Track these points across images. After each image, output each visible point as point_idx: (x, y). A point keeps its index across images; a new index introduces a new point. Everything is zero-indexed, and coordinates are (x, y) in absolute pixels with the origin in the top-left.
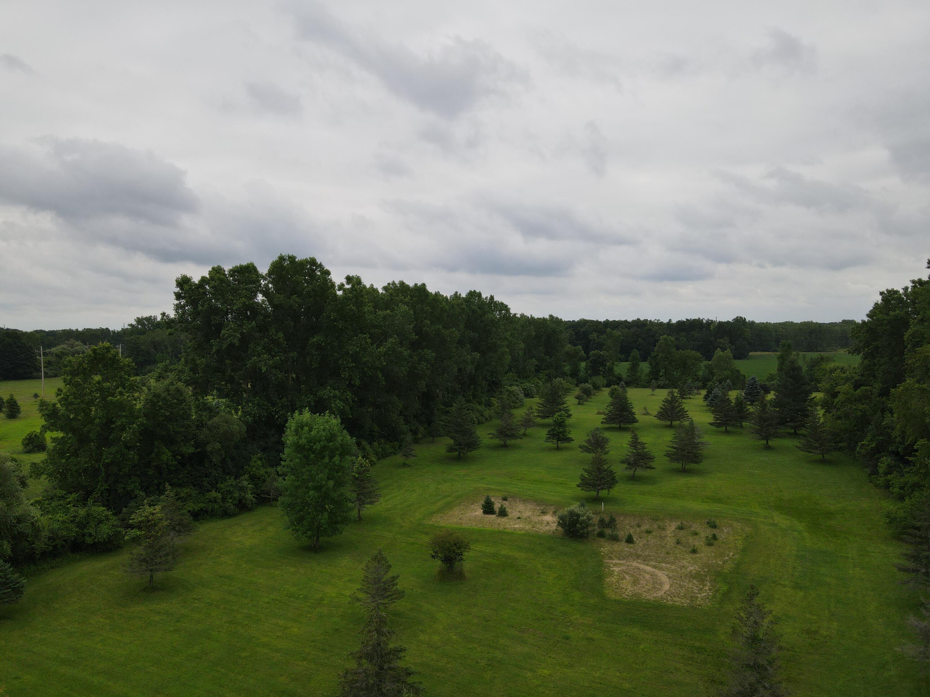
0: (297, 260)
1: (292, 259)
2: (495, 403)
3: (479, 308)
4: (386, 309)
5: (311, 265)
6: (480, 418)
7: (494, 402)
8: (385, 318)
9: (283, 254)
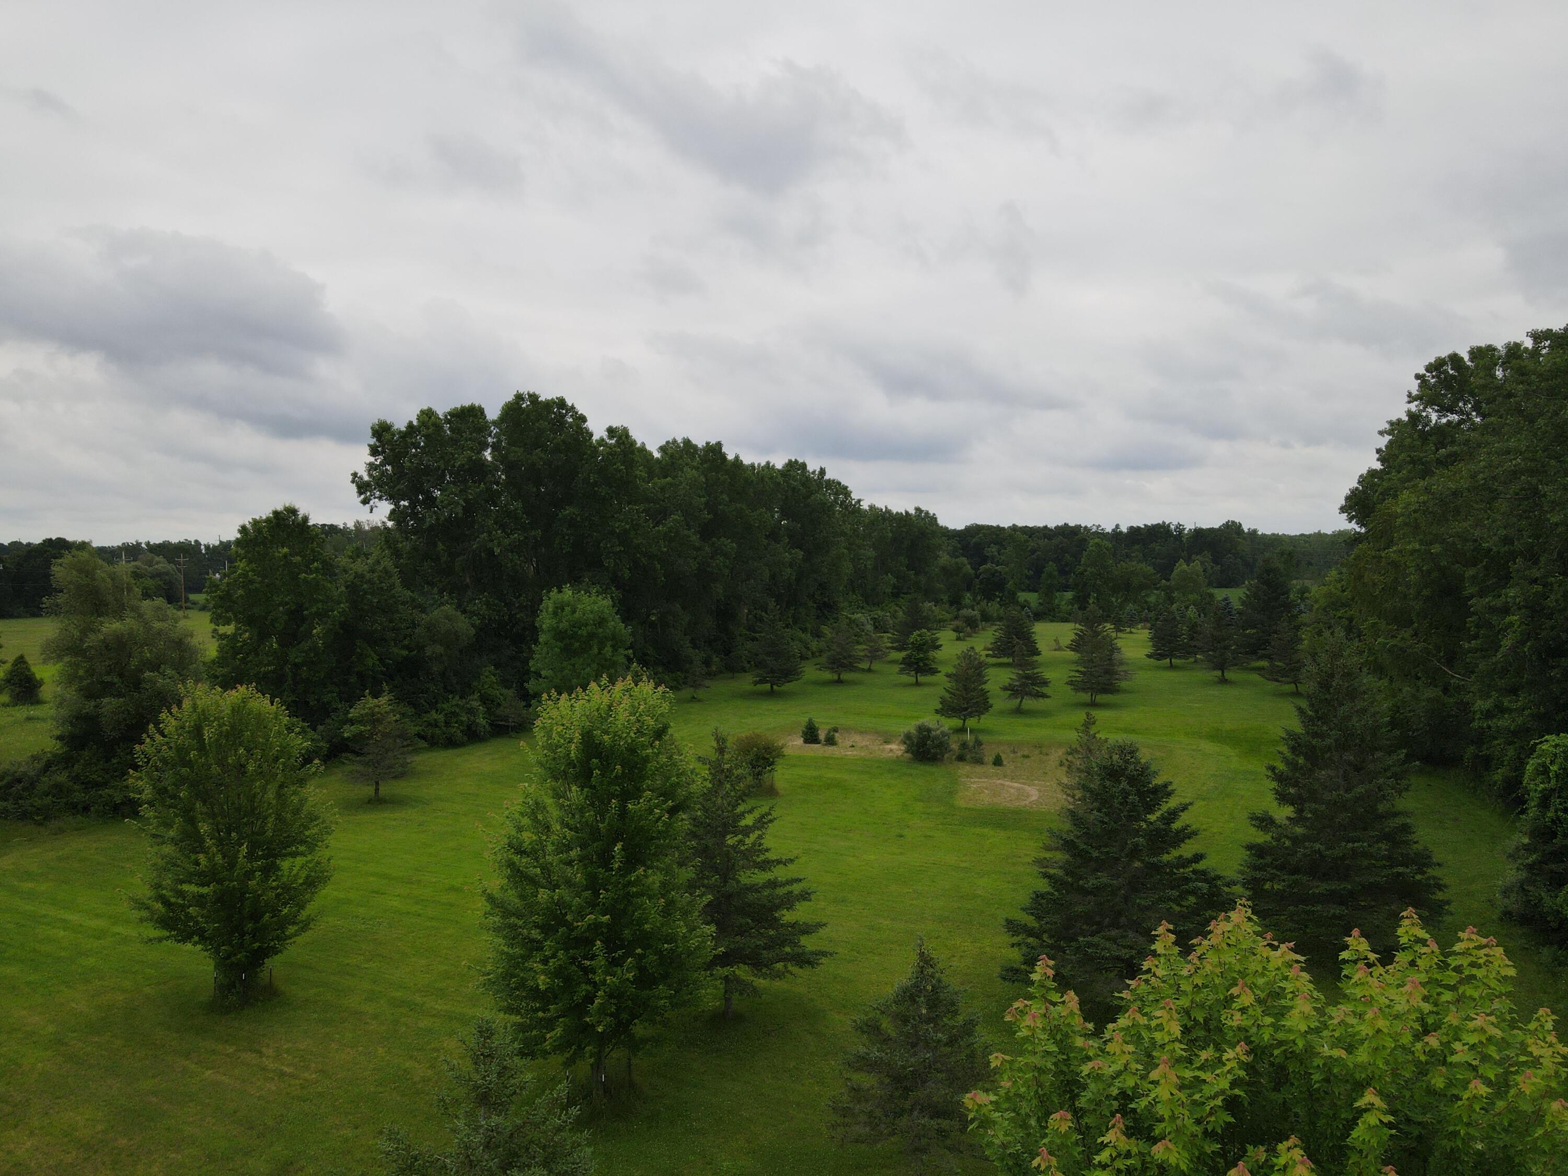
0: (540, 399)
1: (533, 398)
2: (827, 632)
3: (803, 485)
4: (665, 477)
5: (558, 409)
6: (804, 650)
7: (825, 632)
8: (663, 489)
9: (521, 391)
